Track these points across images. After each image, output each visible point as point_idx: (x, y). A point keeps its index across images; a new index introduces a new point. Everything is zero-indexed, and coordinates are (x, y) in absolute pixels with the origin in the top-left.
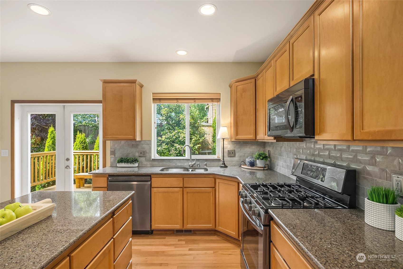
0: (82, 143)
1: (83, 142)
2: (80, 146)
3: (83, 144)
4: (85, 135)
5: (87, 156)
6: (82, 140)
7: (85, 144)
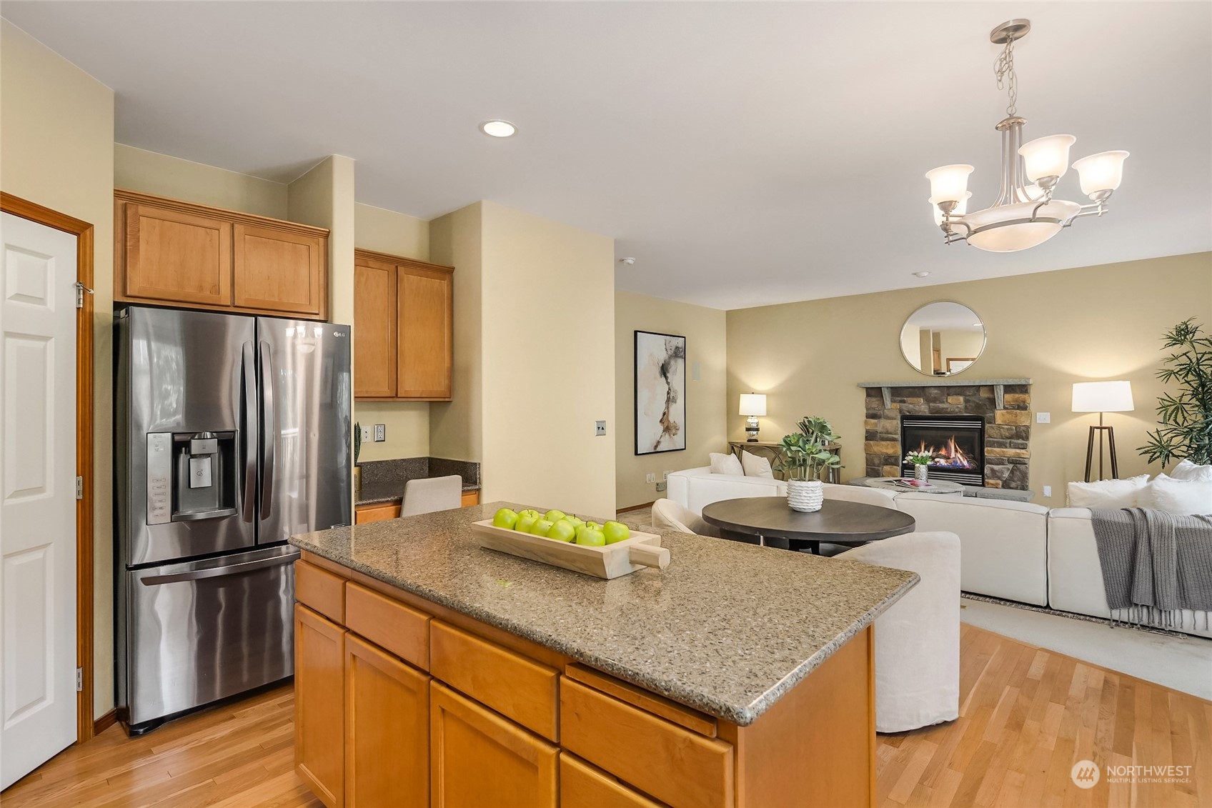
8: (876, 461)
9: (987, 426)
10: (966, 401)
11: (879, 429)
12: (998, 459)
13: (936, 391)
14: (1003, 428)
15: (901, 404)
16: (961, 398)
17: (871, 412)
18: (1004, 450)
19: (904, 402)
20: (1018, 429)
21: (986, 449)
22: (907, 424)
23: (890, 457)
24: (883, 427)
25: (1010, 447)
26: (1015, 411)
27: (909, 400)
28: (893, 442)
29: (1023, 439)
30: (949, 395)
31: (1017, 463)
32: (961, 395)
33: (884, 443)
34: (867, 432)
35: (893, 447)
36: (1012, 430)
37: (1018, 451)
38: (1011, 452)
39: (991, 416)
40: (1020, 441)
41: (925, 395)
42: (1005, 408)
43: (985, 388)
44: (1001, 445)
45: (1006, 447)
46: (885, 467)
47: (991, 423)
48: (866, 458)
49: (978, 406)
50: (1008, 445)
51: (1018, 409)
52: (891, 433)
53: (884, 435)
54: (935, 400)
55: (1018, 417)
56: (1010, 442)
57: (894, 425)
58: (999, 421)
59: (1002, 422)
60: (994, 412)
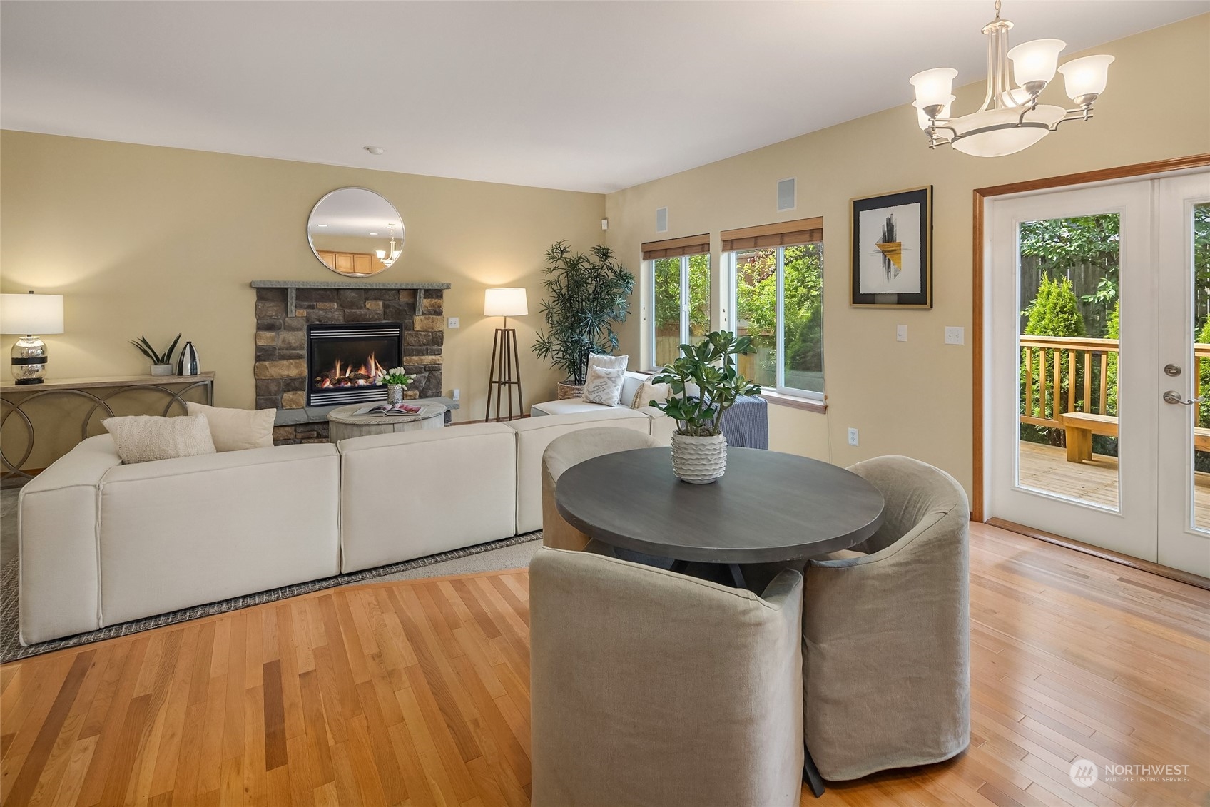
0: (1065, 313)
1: (1068, 307)
2: (1058, 322)
3: (1066, 316)
4: (1071, 287)
5: (1080, 356)
6: (1061, 302)
7: (1072, 315)
8: (273, 388)
9: (406, 333)
10: (385, 306)
11: (279, 344)
12: (416, 368)
13: (353, 295)
14: (421, 335)
15: (309, 311)
16: (381, 303)
17: (266, 321)
18: (422, 357)
19: (313, 307)
20: (434, 335)
21: (404, 359)
22: (316, 335)
23: (293, 379)
24: (284, 341)
25: (427, 354)
26: (431, 317)
27: (320, 305)
28: (297, 361)
29: (438, 346)
30: (367, 299)
31: (434, 370)
32: (380, 299)
33: (285, 362)
34: (258, 349)
35: (297, 367)
36: (429, 336)
37: (434, 357)
38: (428, 359)
39: (410, 323)
40: (436, 347)
41: (340, 299)
42: (423, 314)
43: (405, 292)
44: (419, 353)
45: (423, 355)
46: (285, 395)
47: (410, 330)
48: (257, 386)
49: (399, 312)
50: (425, 352)
51: (434, 314)
52: (294, 349)
53: (285, 352)
54: (352, 305)
55: (435, 323)
56: (427, 349)
57: (298, 338)
58: (418, 327)
59: (421, 328)
60: (412, 318)
